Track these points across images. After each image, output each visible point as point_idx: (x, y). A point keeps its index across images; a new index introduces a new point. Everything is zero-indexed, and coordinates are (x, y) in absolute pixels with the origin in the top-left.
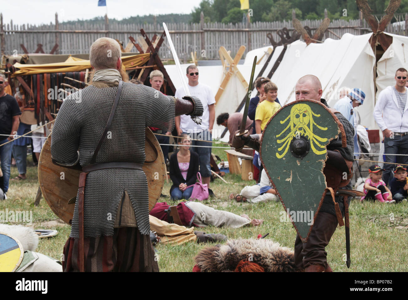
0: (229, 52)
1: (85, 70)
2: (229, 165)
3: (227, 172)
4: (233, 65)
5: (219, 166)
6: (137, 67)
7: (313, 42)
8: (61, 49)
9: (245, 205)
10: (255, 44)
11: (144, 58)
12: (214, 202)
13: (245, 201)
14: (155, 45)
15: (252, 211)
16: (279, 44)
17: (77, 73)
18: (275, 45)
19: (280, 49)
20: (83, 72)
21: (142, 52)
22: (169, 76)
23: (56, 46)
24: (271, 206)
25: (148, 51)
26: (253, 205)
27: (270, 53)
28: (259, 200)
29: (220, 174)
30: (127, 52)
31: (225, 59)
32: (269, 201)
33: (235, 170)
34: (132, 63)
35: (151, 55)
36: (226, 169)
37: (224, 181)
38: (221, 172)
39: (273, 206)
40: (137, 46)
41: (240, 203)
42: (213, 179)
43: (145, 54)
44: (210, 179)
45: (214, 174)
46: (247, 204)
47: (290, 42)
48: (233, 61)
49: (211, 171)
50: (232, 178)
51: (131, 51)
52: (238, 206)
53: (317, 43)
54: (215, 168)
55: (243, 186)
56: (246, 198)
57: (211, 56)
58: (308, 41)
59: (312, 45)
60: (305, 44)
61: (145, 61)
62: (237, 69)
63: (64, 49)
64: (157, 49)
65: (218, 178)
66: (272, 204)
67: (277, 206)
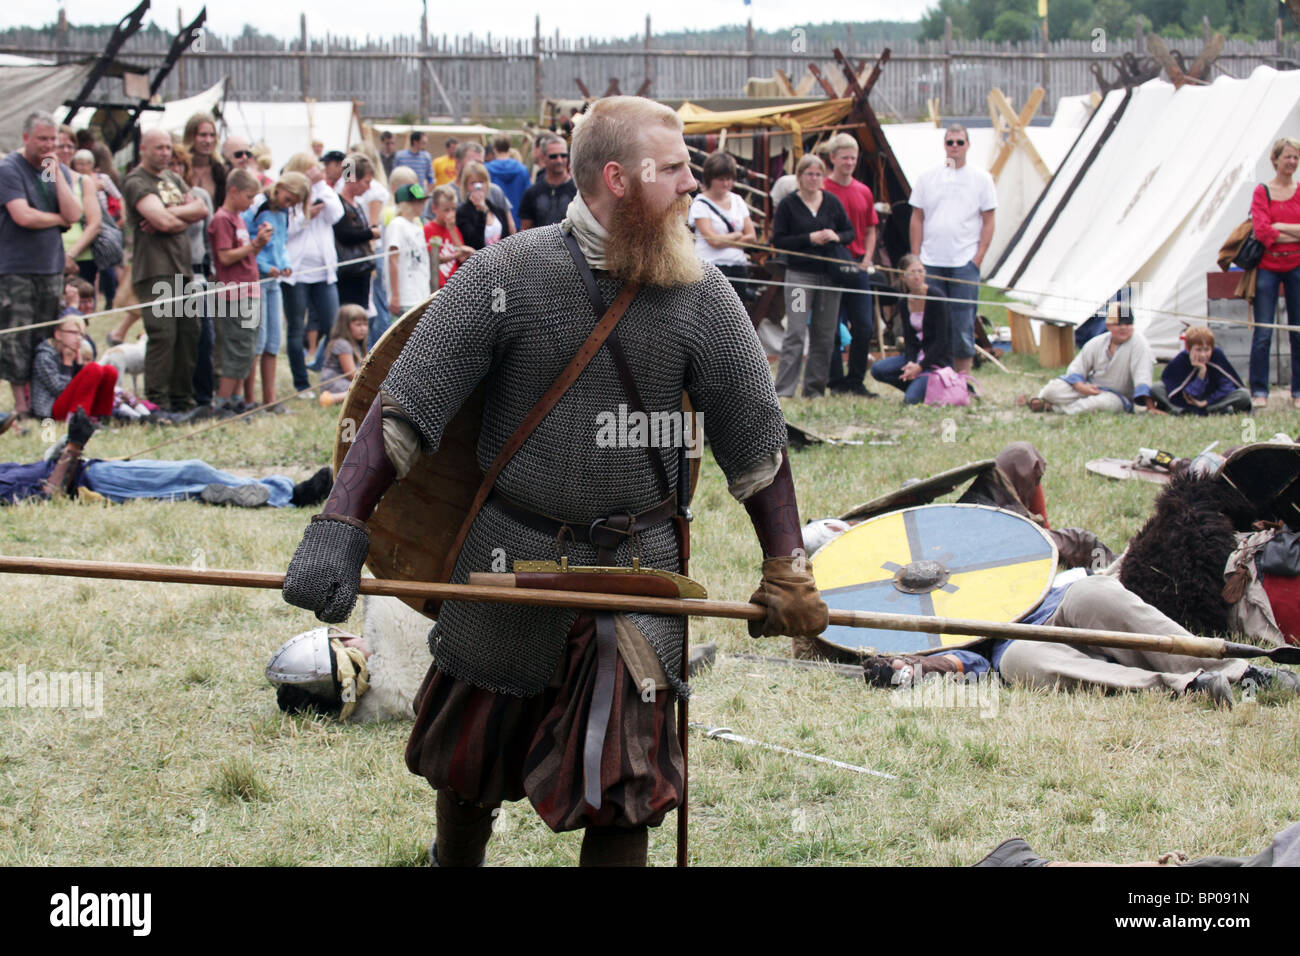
0: (1008, 101)
1: (718, 132)
2: (1013, 337)
3: (1007, 351)
4: (1017, 128)
5: (991, 338)
6: (826, 128)
7: (1189, 83)
8: (656, 88)
9: (1048, 418)
10: (1058, 85)
11: (840, 109)
12: (984, 410)
13: (1049, 410)
14: (862, 81)
15: (1065, 431)
16: (1116, 86)
17: (700, 137)
18: (1105, 88)
19: (1116, 97)
20: (714, 136)
21: (834, 96)
22: (889, 148)
23: (647, 83)
24: (1105, 422)
25: (847, 94)
26: (1066, 418)
27: (1095, 106)
28: (1079, 409)
29: (992, 353)
30: (800, 96)
31: (999, 114)
32: (1100, 410)
33: (1024, 345)
34: (815, 119)
35: (854, 102)
36: (1004, 343)
37: (1003, 368)
38: (995, 348)
39: (1110, 421)
40: (824, 84)
41: (1038, 416)
42: (978, 362)
43: (841, 99)
44: (970, 363)
45: (980, 354)
46: (1055, 418)
47: (1140, 83)
48: (1016, 118)
49: (976, 346)
50: (1019, 362)
51: (810, 94)
52: (1036, 421)
53: (1198, 84)
54: (982, 341)
55: (1044, 381)
56: (1051, 404)
57: (964, 107)
58: (1177, 81)
59: (1187, 88)
60: (1171, 87)
61: (842, 114)
62: (1024, 136)
63: (663, 87)
64: (868, 89)
65: (990, 360)
66: (1107, 418)
67: (1117, 422)
